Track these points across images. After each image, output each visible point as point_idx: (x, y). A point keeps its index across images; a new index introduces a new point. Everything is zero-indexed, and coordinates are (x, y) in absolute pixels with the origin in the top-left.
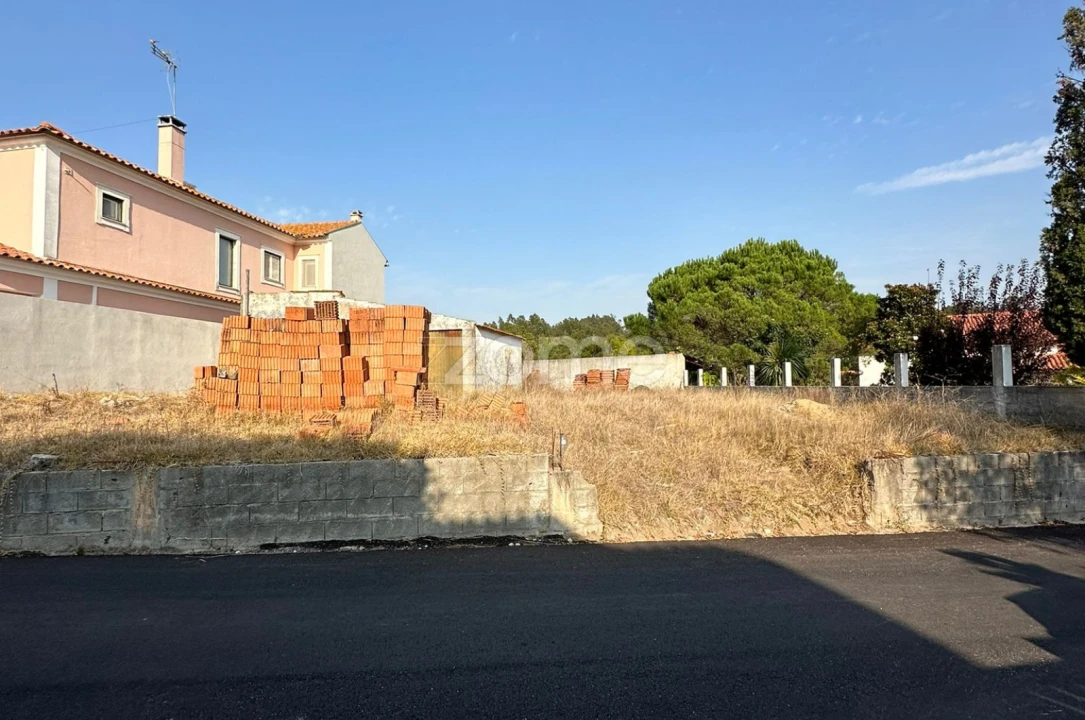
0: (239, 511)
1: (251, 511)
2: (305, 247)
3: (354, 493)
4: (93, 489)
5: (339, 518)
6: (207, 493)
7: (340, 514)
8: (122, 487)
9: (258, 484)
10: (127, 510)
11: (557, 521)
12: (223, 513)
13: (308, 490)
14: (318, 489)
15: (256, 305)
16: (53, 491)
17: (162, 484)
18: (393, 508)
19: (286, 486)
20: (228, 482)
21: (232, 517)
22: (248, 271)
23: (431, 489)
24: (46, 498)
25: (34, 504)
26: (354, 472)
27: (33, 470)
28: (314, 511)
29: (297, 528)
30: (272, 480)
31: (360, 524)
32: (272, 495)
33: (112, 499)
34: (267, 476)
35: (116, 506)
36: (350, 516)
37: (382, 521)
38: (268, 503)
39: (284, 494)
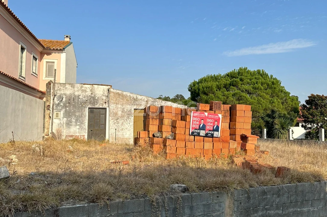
0: (262, 210)
1: (266, 209)
2: (48, 54)
3: (300, 199)
4: (210, 202)
5: (295, 211)
6: (252, 201)
7: (295, 209)
8: (221, 200)
9: (269, 196)
10: (223, 212)
12: (257, 211)
13: (284, 199)
14: (288, 197)
15: (60, 90)
16: (194, 204)
17: (236, 198)
18: (312, 206)
19: (279, 196)
20: (258, 196)
21: (260, 213)
22: (55, 70)
23: (323, 196)
24: (191, 208)
25: (187, 211)
26: (300, 189)
27: (184, 192)
28: (287, 209)
30: (273, 194)
31: (302, 213)
32: (273, 201)
33: (217, 207)
34: (272, 192)
35: (219, 211)
36: (299, 210)
37: (309, 211)
38: (272, 206)
39: (277, 200)
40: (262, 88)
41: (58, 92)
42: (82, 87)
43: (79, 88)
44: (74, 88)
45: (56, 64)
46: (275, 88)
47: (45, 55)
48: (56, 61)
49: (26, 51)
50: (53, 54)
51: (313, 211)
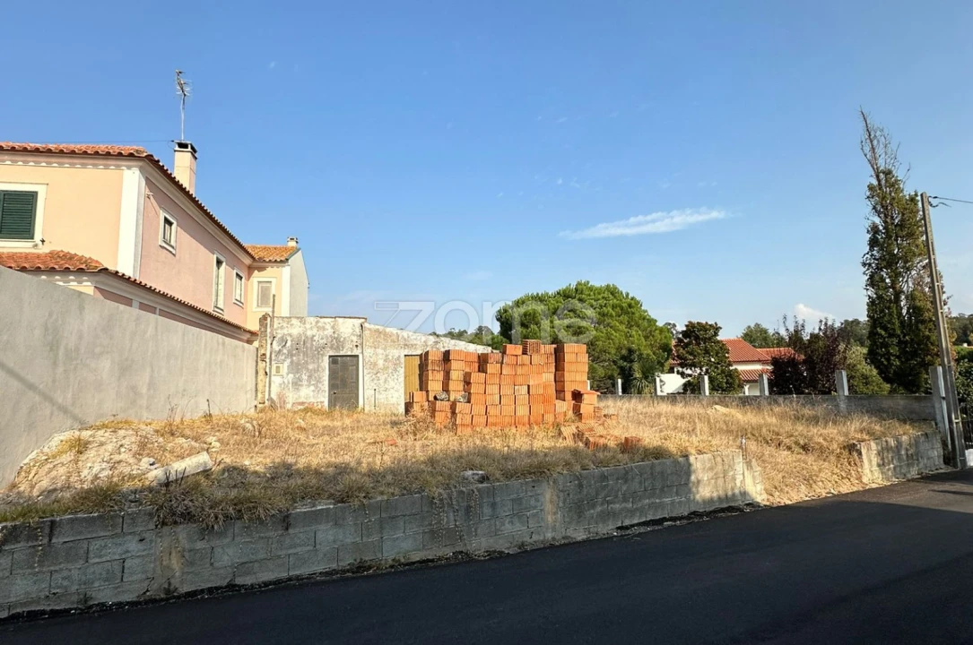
0: (602, 504)
1: (609, 503)
2: (261, 269)
3: (658, 485)
4: (522, 495)
5: (653, 503)
6: (585, 491)
7: (653, 500)
8: (539, 492)
9: (611, 483)
10: (541, 510)
11: (748, 494)
12: (593, 506)
13: (635, 485)
14: (640, 483)
16: (498, 499)
17: (561, 487)
18: (677, 494)
19: (626, 482)
20: (595, 483)
21: (599, 509)
22: (274, 296)
23: (693, 478)
24: (494, 505)
25: (487, 510)
26: (658, 469)
27: (482, 482)
28: (640, 500)
29: (632, 512)
30: (618, 479)
31: (662, 506)
32: (618, 490)
33: (533, 502)
34: (615, 477)
35: (535, 507)
36: (657, 501)
37: (673, 503)
38: (616, 496)
39: (624, 488)
40: (614, 314)
41: (279, 331)
42: (317, 322)
43: (314, 323)
44: (304, 323)
45: (273, 285)
46: (633, 313)
47: (256, 272)
48: (273, 280)
49: (224, 264)
50: (269, 269)
51: (680, 502)
